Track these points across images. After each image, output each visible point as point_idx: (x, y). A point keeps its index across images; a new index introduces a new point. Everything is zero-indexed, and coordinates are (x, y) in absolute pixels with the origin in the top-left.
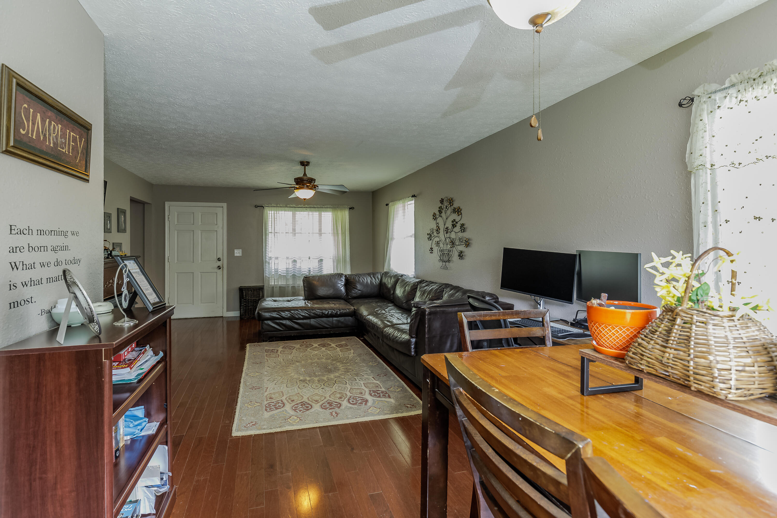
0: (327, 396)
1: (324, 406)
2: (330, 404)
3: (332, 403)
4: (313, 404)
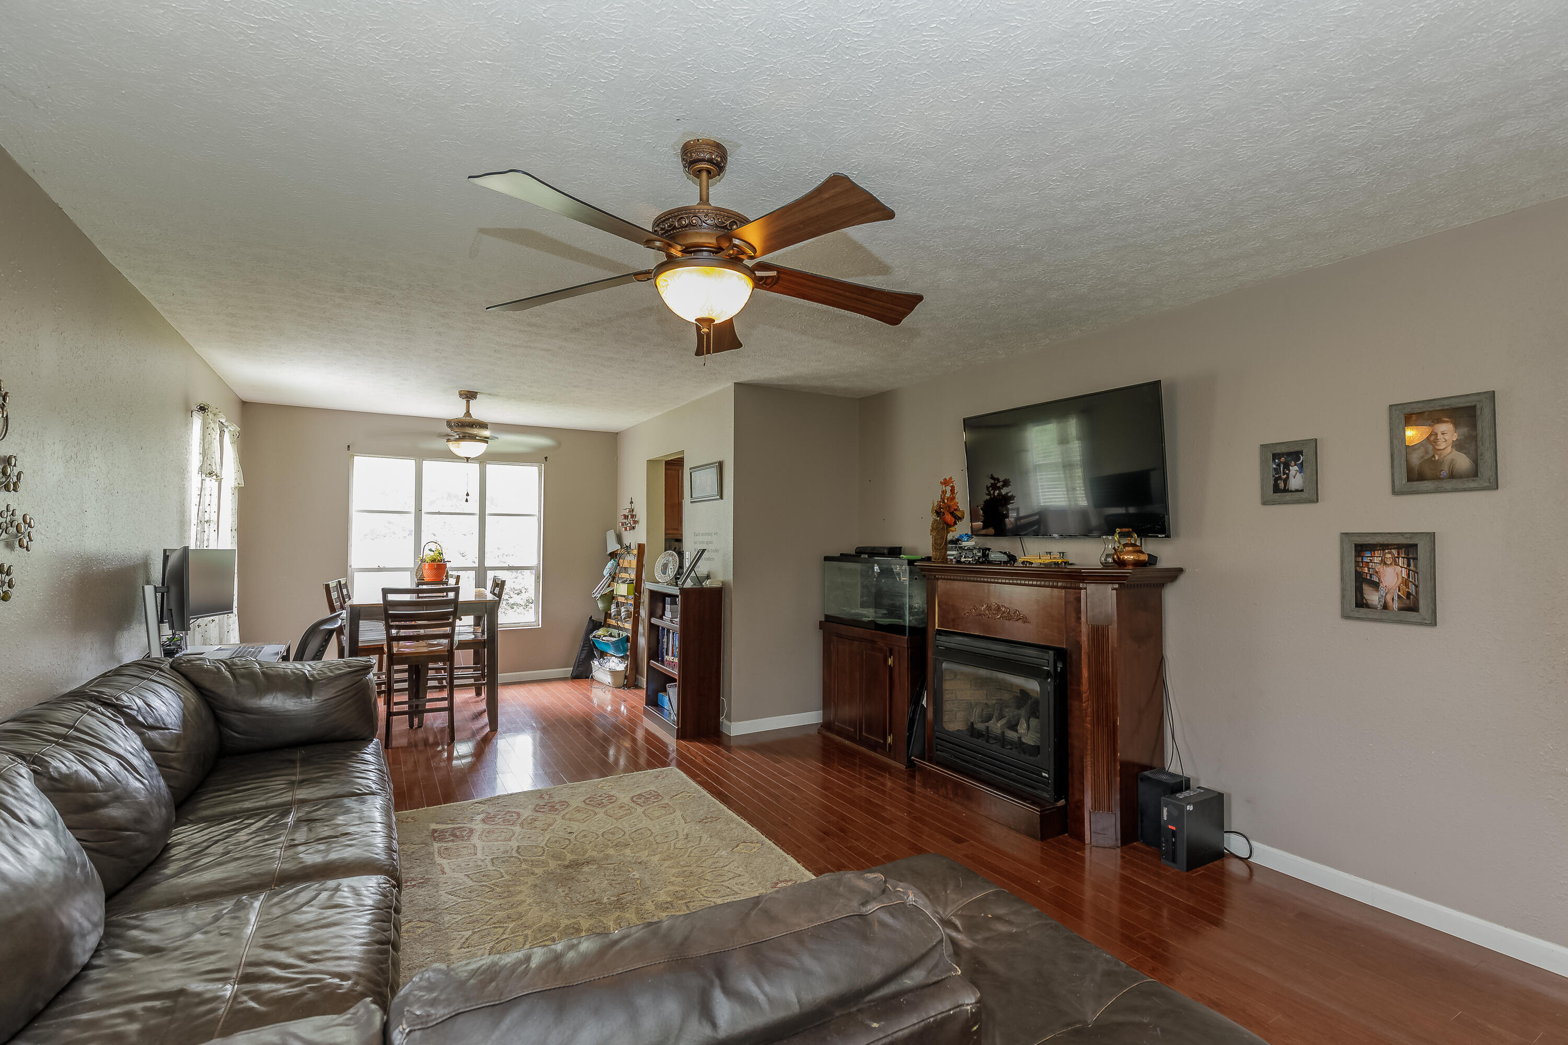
0: (559, 821)
1: (564, 805)
2: (553, 809)
3: (550, 810)
4: (583, 805)
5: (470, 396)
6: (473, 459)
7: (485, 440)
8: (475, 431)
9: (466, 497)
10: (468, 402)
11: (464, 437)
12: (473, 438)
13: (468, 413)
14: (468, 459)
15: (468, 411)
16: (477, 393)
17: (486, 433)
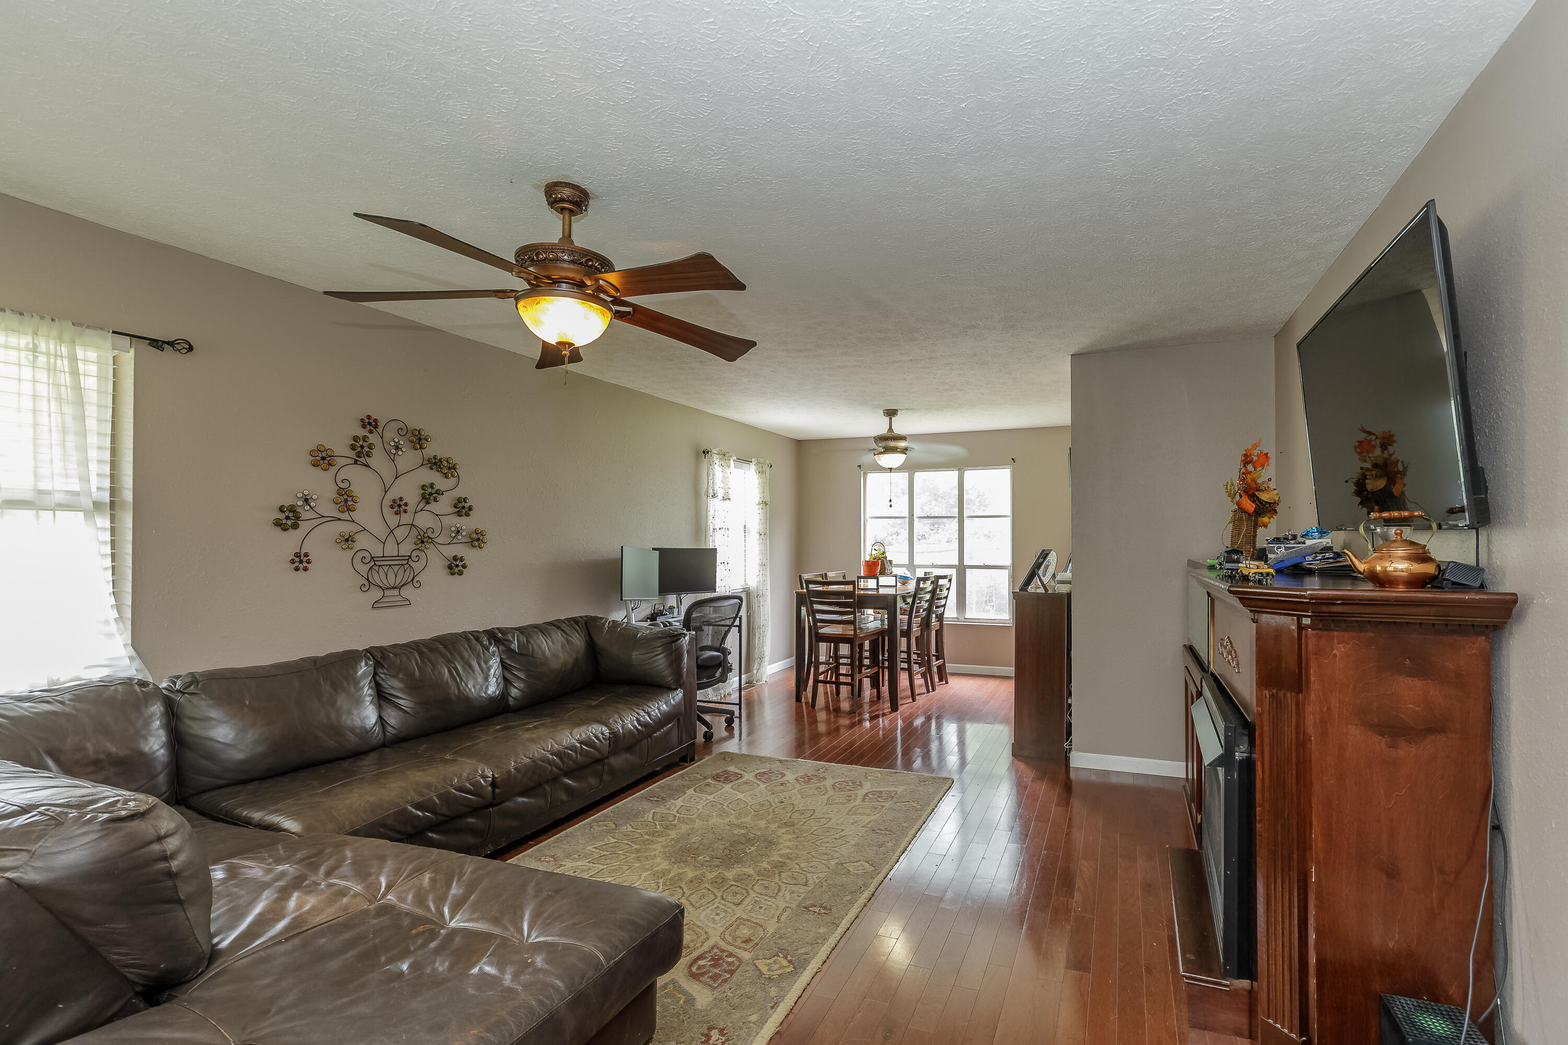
5: (891, 413)
6: (896, 469)
7: (904, 451)
8: (892, 444)
9: (892, 503)
10: (891, 419)
11: (888, 450)
12: (894, 450)
13: (890, 429)
14: (891, 469)
15: (890, 427)
16: (897, 410)
17: (902, 444)
